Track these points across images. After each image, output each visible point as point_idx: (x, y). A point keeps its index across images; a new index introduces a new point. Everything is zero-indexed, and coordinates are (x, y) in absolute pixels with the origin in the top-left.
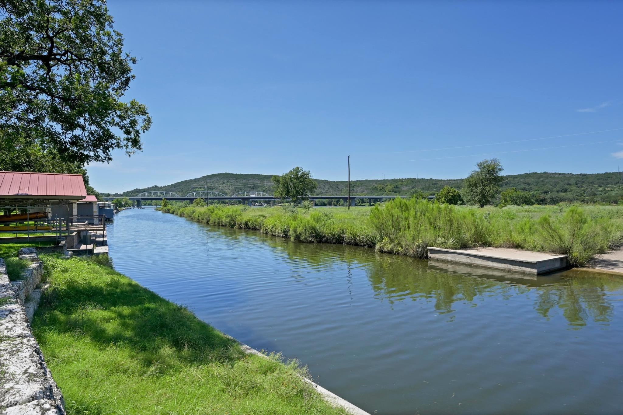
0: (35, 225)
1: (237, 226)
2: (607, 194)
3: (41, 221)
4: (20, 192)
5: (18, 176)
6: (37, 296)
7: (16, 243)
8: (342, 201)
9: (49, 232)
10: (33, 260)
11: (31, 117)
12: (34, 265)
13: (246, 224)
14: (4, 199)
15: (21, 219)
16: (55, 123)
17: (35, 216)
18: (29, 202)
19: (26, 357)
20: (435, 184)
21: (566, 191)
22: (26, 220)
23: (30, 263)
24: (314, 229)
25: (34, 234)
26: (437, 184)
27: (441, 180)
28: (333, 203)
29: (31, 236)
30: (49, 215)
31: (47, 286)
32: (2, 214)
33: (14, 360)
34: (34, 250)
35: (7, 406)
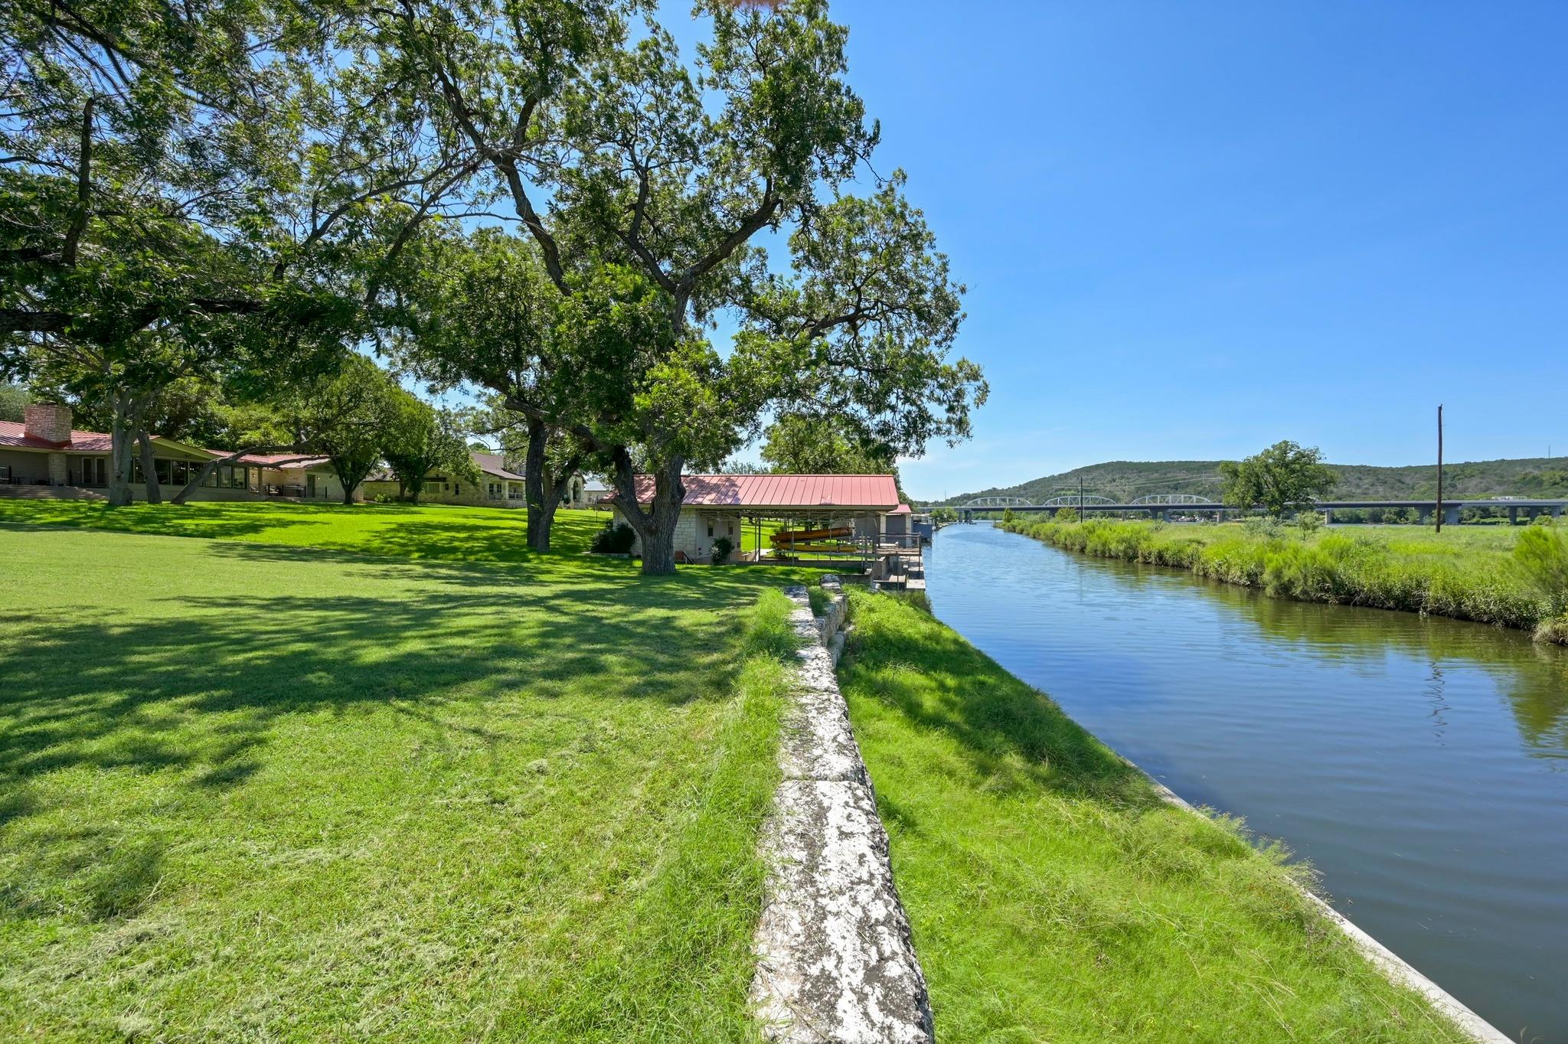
0: (838, 544)
1: (1140, 559)
3: (844, 540)
4: (823, 502)
5: (820, 480)
6: (839, 639)
7: (818, 567)
8: (1414, 513)
9: (853, 555)
10: (836, 592)
11: (836, 400)
12: (837, 598)
13: (1160, 556)
14: (806, 510)
15: (821, 536)
16: (860, 405)
17: (838, 532)
18: (832, 514)
19: (834, 720)
22: (828, 538)
23: (832, 595)
24: (1331, 574)
25: (837, 556)
28: (1384, 517)
29: (833, 559)
30: (854, 531)
31: (851, 628)
32: (803, 529)
33: (822, 720)
34: (837, 578)
35: (817, 779)
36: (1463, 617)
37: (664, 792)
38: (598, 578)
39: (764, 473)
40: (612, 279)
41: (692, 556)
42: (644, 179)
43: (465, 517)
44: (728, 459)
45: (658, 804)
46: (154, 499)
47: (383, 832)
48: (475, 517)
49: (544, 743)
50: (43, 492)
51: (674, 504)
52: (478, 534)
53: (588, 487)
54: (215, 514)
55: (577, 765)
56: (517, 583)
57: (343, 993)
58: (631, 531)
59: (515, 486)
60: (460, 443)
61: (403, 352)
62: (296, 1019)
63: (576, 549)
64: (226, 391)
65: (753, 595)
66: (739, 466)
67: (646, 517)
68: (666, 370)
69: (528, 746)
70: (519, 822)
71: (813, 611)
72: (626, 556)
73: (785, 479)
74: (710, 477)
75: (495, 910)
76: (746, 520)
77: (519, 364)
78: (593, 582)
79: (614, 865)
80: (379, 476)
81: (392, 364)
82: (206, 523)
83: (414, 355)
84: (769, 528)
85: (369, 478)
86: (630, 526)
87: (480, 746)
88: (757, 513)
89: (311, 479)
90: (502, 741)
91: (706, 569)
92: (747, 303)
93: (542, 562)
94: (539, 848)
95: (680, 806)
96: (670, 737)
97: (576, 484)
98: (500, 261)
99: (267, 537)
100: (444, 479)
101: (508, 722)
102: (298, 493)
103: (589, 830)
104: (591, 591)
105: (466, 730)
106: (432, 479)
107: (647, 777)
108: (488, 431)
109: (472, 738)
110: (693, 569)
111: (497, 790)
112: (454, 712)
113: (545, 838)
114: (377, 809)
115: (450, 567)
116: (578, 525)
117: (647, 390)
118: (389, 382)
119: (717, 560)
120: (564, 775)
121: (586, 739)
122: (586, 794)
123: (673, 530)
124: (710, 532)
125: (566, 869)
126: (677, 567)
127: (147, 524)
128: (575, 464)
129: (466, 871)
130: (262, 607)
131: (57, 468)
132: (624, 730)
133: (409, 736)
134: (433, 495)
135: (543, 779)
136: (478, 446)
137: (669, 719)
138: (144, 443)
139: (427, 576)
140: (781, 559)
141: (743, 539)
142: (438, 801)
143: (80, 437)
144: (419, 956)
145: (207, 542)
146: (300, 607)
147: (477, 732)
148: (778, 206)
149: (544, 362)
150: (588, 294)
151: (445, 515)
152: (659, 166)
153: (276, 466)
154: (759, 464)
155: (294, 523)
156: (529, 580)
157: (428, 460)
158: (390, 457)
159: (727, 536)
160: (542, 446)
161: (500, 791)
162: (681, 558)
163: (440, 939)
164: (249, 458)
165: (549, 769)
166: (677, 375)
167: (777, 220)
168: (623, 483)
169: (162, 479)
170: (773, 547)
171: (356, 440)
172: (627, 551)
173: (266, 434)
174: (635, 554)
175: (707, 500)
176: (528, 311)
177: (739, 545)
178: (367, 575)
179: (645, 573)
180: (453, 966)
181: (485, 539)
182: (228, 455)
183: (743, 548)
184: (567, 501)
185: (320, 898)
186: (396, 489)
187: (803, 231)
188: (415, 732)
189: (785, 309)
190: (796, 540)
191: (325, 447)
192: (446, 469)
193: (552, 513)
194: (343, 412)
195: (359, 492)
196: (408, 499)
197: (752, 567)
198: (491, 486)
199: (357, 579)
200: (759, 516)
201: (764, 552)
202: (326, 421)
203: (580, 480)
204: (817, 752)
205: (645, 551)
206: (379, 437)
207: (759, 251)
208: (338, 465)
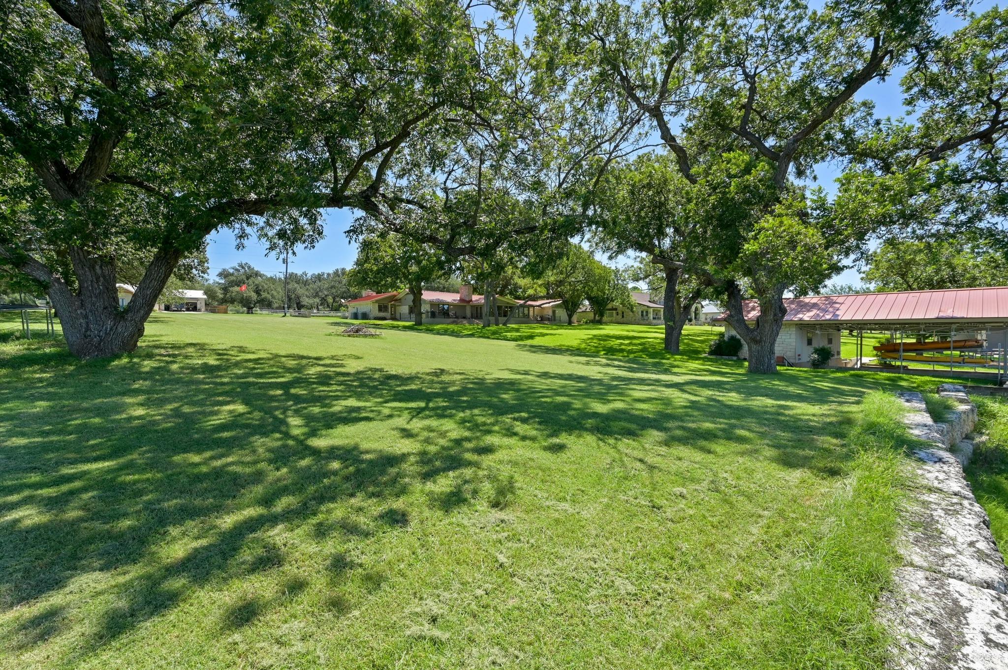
0: (961, 356)
3: (969, 352)
4: (942, 315)
5: (938, 295)
6: (968, 448)
7: (934, 376)
9: (984, 367)
10: (962, 401)
11: (962, 218)
12: (963, 407)
14: (919, 324)
15: (938, 348)
16: (1001, 218)
17: (962, 344)
18: (954, 326)
19: (970, 525)
22: (948, 349)
23: (956, 404)
25: (959, 367)
29: (954, 370)
30: (985, 343)
31: (984, 438)
32: (914, 341)
33: (952, 521)
34: (961, 388)
35: (949, 576)
37: (778, 538)
38: (713, 373)
39: (867, 292)
40: (728, 163)
41: (792, 361)
42: (753, 84)
43: (628, 331)
44: (827, 282)
45: (773, 545)
46: (497, 324)
47: (595, 505)
48: (633, 331)
49: (685, 478)
50: (465, 322)
51: (776, 321)
52: (635, 341)
53: (705, 310)
54: (517, 330)
55: (707, 499)
56: (659, 372)
57: (581, 586)
58: (739, 341)
59: (656, 312)
60: (625, 288)
61: (596, 239)
62: (560, 589)
63: (697, 352)
64: (522, 271)
65: (860, 396)
66: (838, 288)
67: (752, 331)
68: (771, 219)
69: (673, 478)
70: (670, 524)
71: (932, 417)
72: (735, 358)
73: (892, 297)
74: (811, 298)
75: (657, 575)
76: (846, 332)
77: (661, 234)
78: (710, 375)
79: (739, 577)
80: (584, 309)
81: (591, 246)
82: (515, 334)
83: (602, 240)
84: (871, 340)
85: (579, 310)
86: (738, 337)
87: (644, 470)
88: (858, 327)
89: (554, 312)
90: (656, 471)
91: (805, 372)
92: (851, 149)
93: (675, 360)
94: (685, 546)
95: (793, 552)
96: (780, 497)
97: (696, 309)
98: (651, 172)
99: (537, 341)
100: (616, 309)
101: (659, 459)
102: (549, 319)
103: (718, 546)
104: (709, 382)
105: (636, 459)
106: (610, 310)
107: (763, 522)
108: (641, 279)
109: (638, 464)
110: (793, 371)
111: (655, 500)
112: (628, 446)
113: (687, 541)
114: (592, 492)
115: (620, 361)
116: (698, 336)
117: (755, 238)
118: (589, 257)
119: (816, 365)
120: (698, 503)
121: (712, 482)
122: (715, 520)
123: (775, 340)
124: (810, 342)
125: (703, 567)
126: (778, 368)
127: (496, 335)
128: (697, 295)
129: (639, 544)
130: (538, 376)
131: (468, 313)
132: (741, 483)
133: (605, 455)
134: (610, 319)
135: (684, 501)
136: (635, 288)
137: (780, 484)
138: (494, 298)
139: (608, 365)
140: (886, 367)
141: (843, 349)
142: (622, 497)
143: (475, 297)
144: (617, 584)
145: (514, 343)
146: (552, 377)
147: (641, 461)
148: (887, 58)
149: (677, 230)
150: (709, 179)
151: (617, 330)
152: (766, 69)
153: (540, 306)
154: (858, 285)
155: (547, 334)
156: (666, 371)
157: (608, 299)
158: (589, 298)
159: (827, 346)
160: (674, 285)
161: (658, 502)
162: (782, 361)
163: (627, 578)
164: (530, 303)
165: (688, 496)
166: (781, 222)
167: (886, 71)
168: (734, 306)
169: (500, 315)
170: (877, 355)
171: (574, 290)
172: (735, 354)
173: (536, 290)
174: (742, 357)
175: (807, 316)
176: (667, 199)
177: (839, 353)
178: (579, 363)
179: (753, 371)
180: (634, 598)
181: (640, 344)
182: (522, 302)
183: (843, 356)
184: (690, 320)
185: (568, 530)
186: (592, 315)
187: (917, 69)
188: (608, 453)
189: (895, 145)
190: (905, 351)
191: (560, 295)
192: (617, 304)
193: (681, 328)
194: (568, 276)
195: (575, 318)
196: (597, 321)
197: (852, 372)
198: (642, 312)
199: (575, 365)
200: (861, 329)
201: (865, 360)
202: (561, 281)
203: (699, 306)
204: (949, 551)
205: (750, 356)
206: (584, 287)
207: (864, 104)
208: (565, 305)
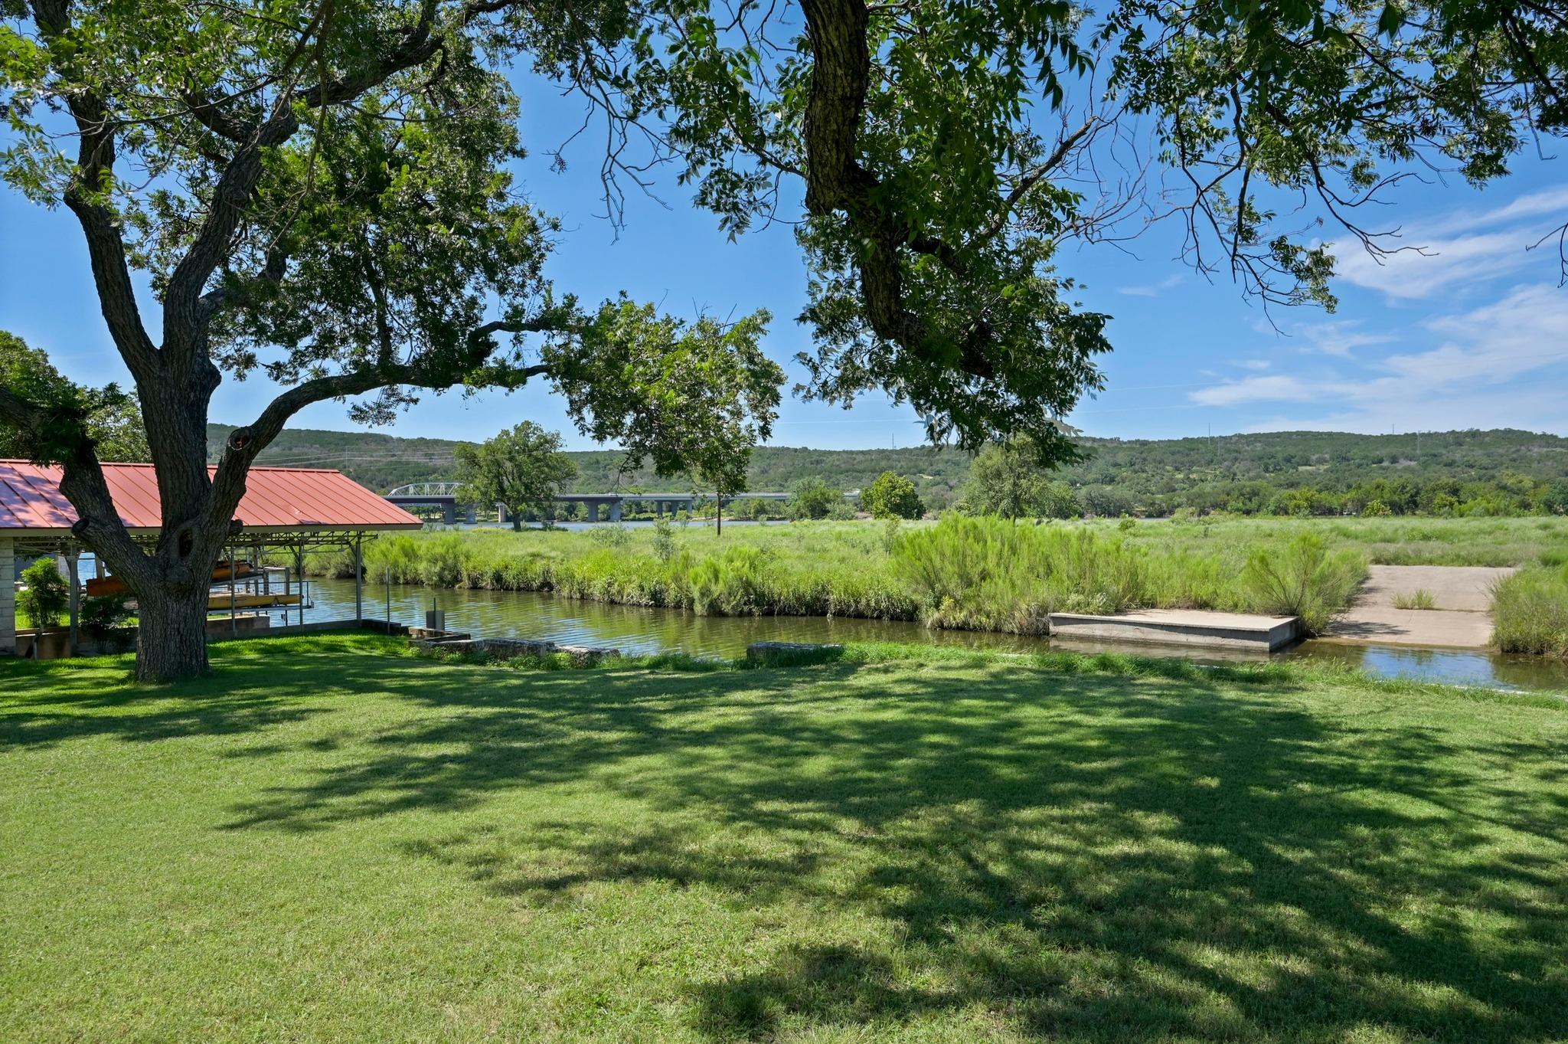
2: (1196, 489)
8: (583, 509)
13: (498, 578)
20: (818, 462)
21: (1112, 480)
26: (822, 461)
27: (831, 453)
28: (556, 513)
36: (860, 616)
